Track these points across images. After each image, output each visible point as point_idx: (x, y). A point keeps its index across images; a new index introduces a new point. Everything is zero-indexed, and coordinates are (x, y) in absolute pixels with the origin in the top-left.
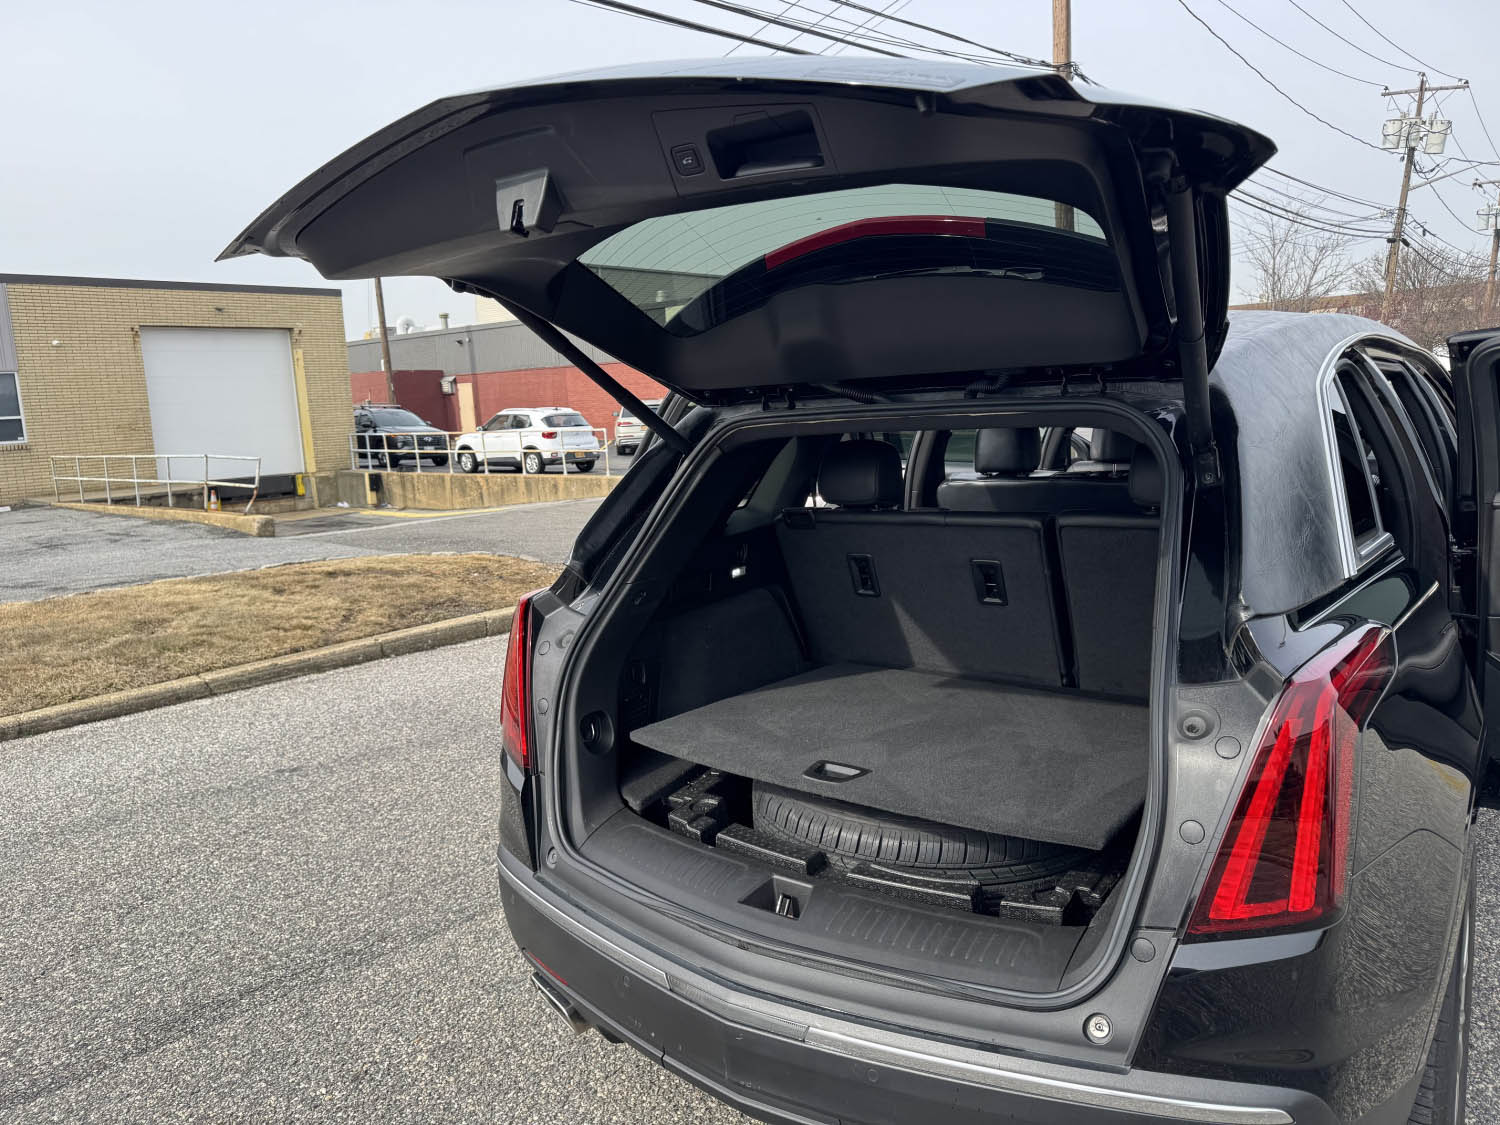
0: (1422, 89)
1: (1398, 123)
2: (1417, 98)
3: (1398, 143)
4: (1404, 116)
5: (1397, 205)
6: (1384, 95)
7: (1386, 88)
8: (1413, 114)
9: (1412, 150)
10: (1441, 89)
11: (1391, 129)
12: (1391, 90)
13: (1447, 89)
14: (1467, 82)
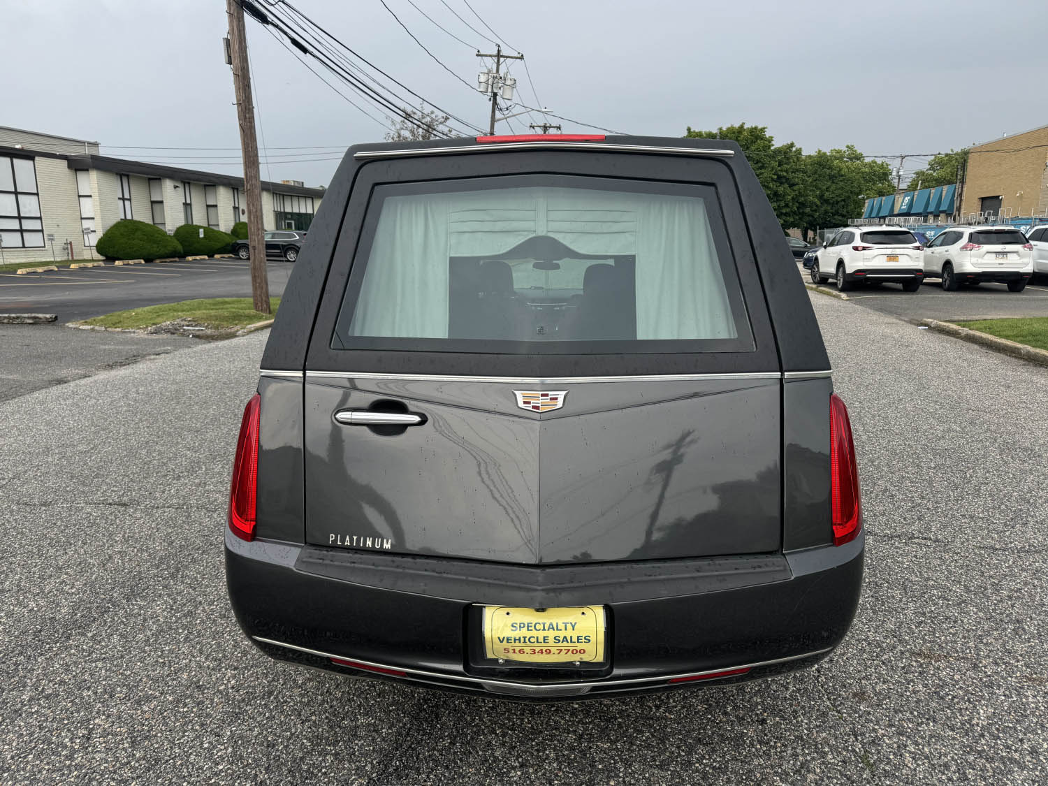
0: (499, 55)
1: (486, 75)
2: (496, 61)
3: (487, 89)
4: (490, 71)
5: (489, 130)
6: (478, 55)
7: (479, 51)
8: (494, 71)
9: (495, 95)
10: (509, 57)
11: (483, 78)
12: (482, 53)
13: (512, 57)
14: (522, 56)
